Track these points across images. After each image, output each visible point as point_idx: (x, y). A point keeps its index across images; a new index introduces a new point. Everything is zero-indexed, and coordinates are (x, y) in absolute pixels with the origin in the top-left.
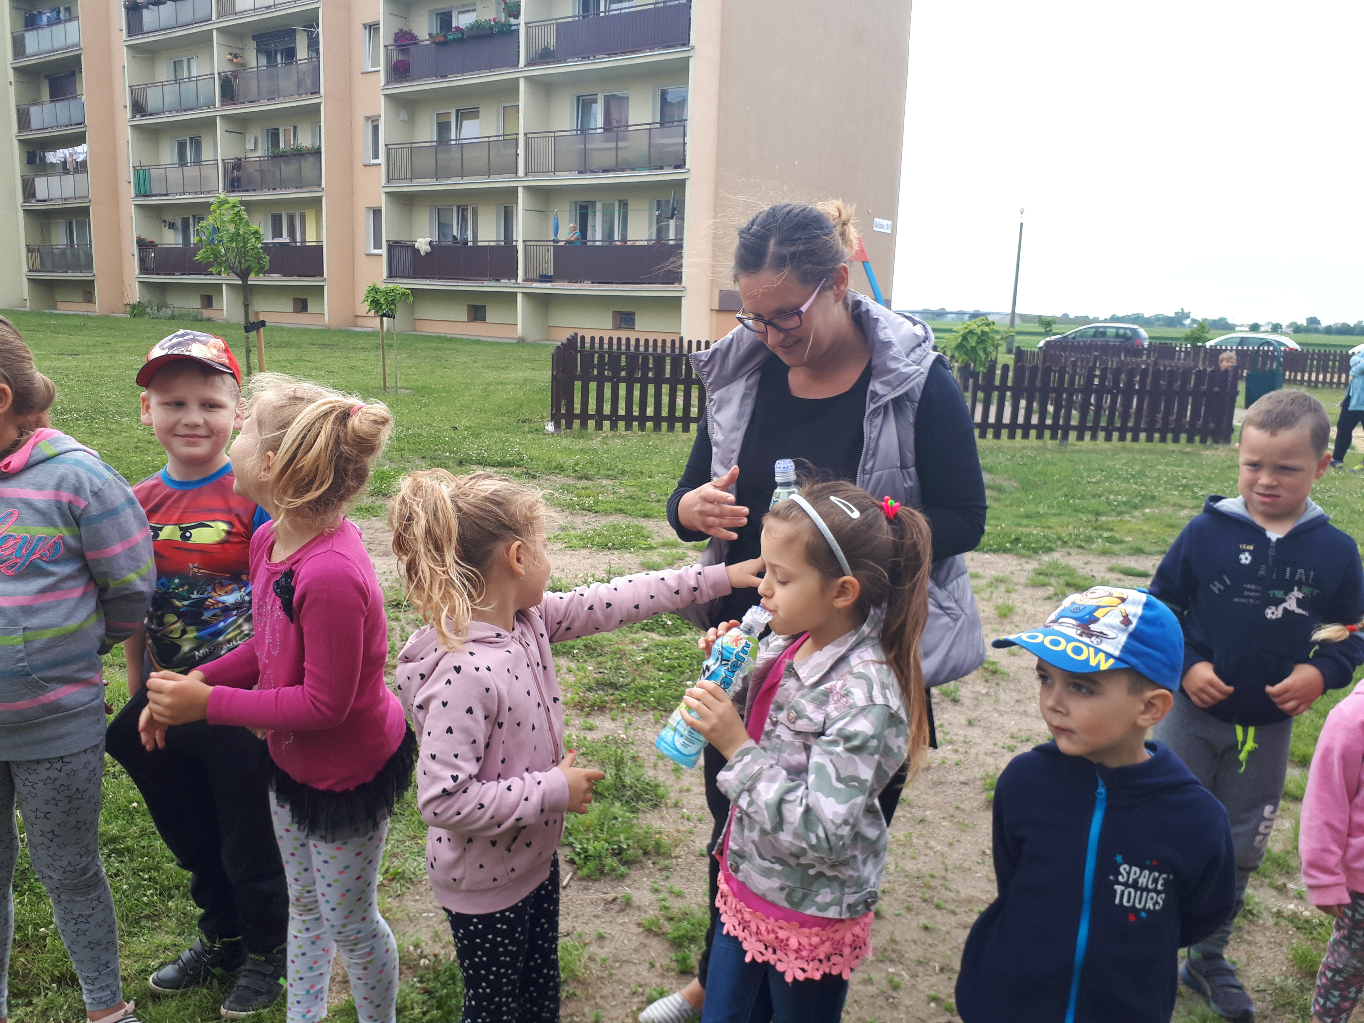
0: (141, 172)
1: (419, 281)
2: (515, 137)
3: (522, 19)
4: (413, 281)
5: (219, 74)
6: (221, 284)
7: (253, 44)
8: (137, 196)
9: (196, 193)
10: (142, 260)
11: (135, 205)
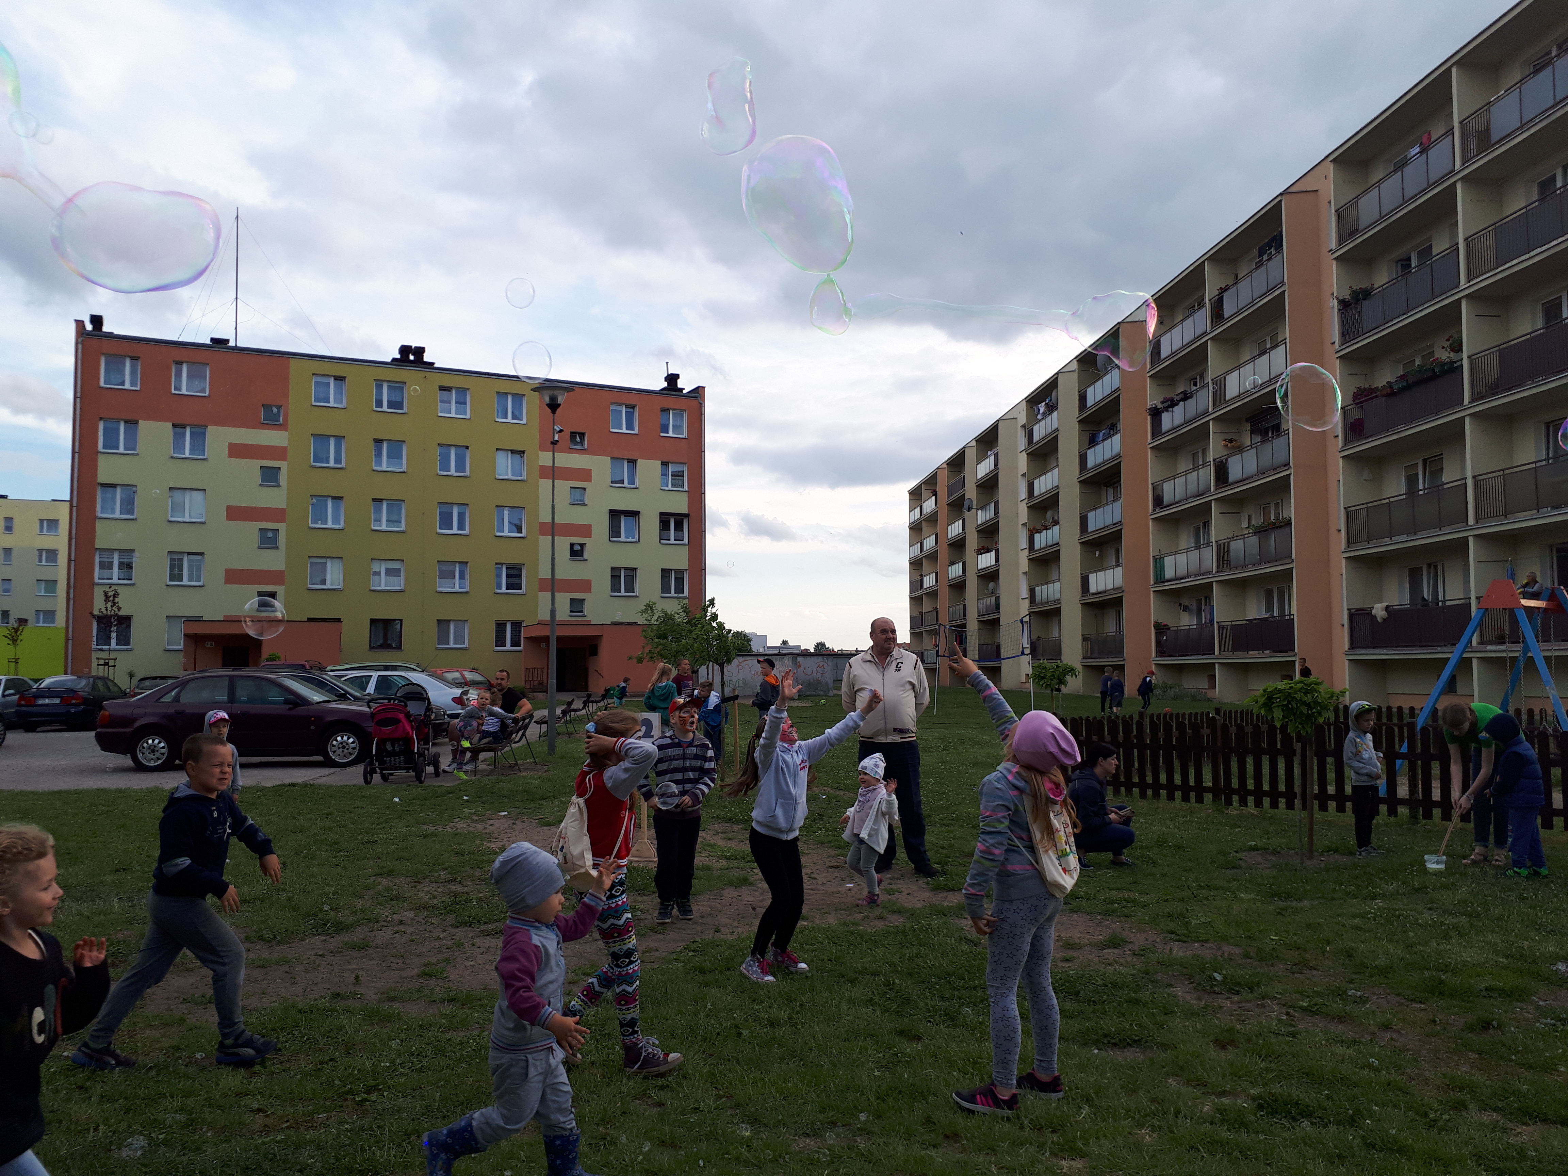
1: (1377, 651)
2: (1463, 482)
3: (1465, 355)
4: (1371, 651)
5: (1214, 460)
6: (1214, 663)
7: (1248, 427)
8: (1155, 584)
9: (1196, 575)
10: (1158, 643)
11: (1154, 591)
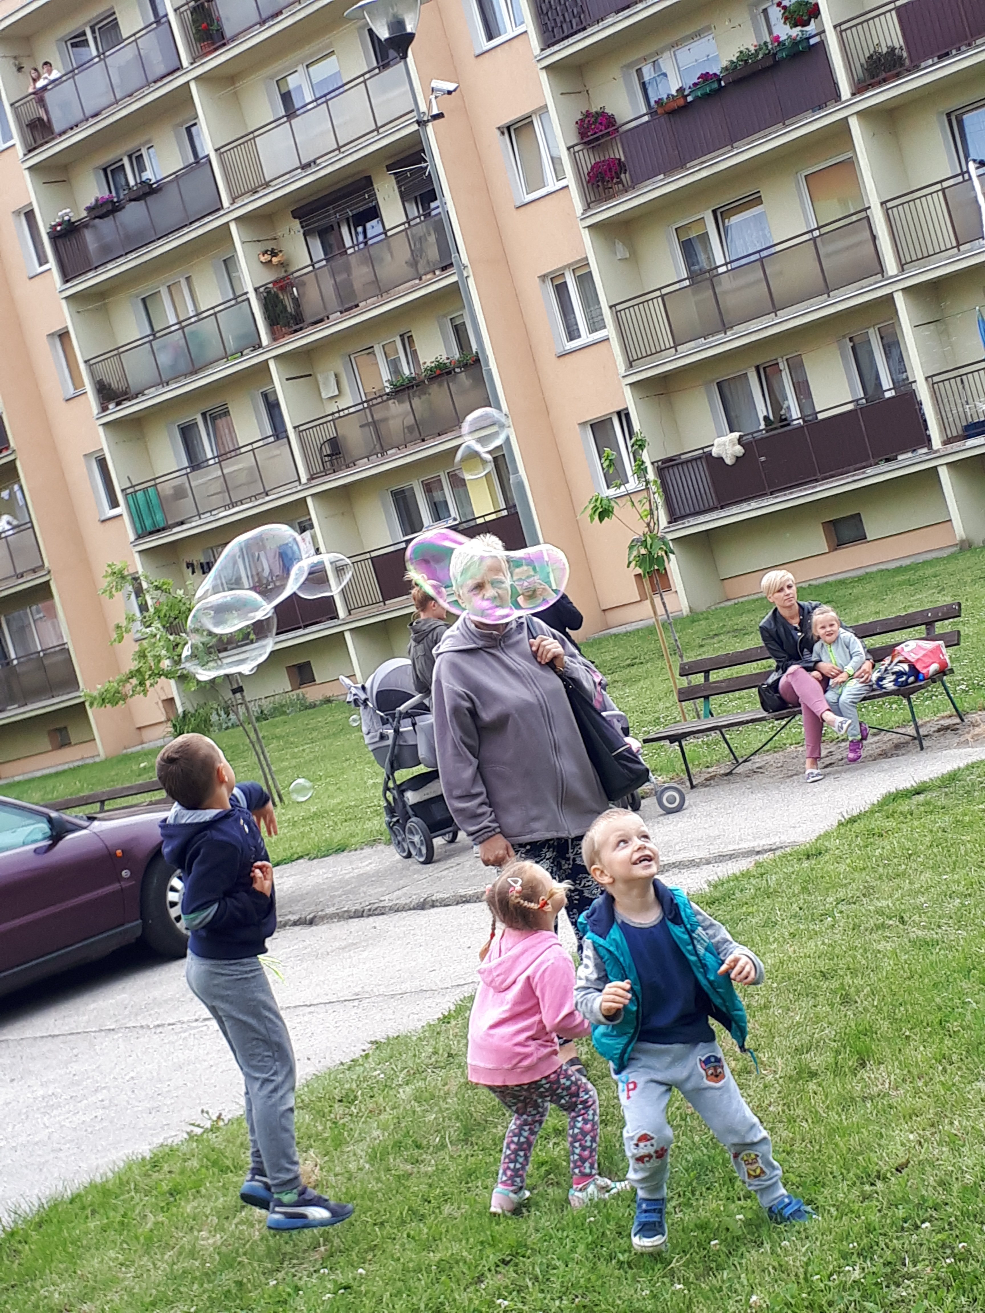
0: (140, 495)
1: (736, 510)
2: (862, 215)
3: (827, 19)
4: (721, 513)
5: (256, 290)
6: (342, 632)
8: (139, 537)
9: (255, 497)
11: (140, 552)
